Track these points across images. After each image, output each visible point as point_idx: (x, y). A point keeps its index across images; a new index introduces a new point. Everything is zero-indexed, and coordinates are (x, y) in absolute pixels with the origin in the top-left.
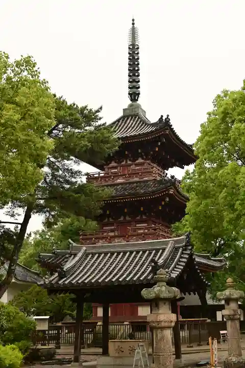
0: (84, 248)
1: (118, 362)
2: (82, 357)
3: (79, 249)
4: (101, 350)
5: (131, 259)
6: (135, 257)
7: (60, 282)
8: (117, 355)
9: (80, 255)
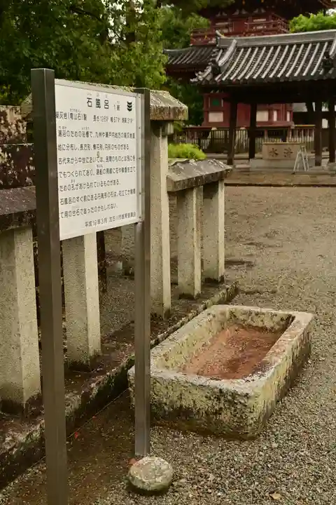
0: (235, 41)
1: (274, 164)
2: (235, 161)
3: (230, 44)
4: (247, 155)
5: (291, 54)
6: (296, 51)
7: (216, 79)
8: (271, 158)
9: (231, 49)
